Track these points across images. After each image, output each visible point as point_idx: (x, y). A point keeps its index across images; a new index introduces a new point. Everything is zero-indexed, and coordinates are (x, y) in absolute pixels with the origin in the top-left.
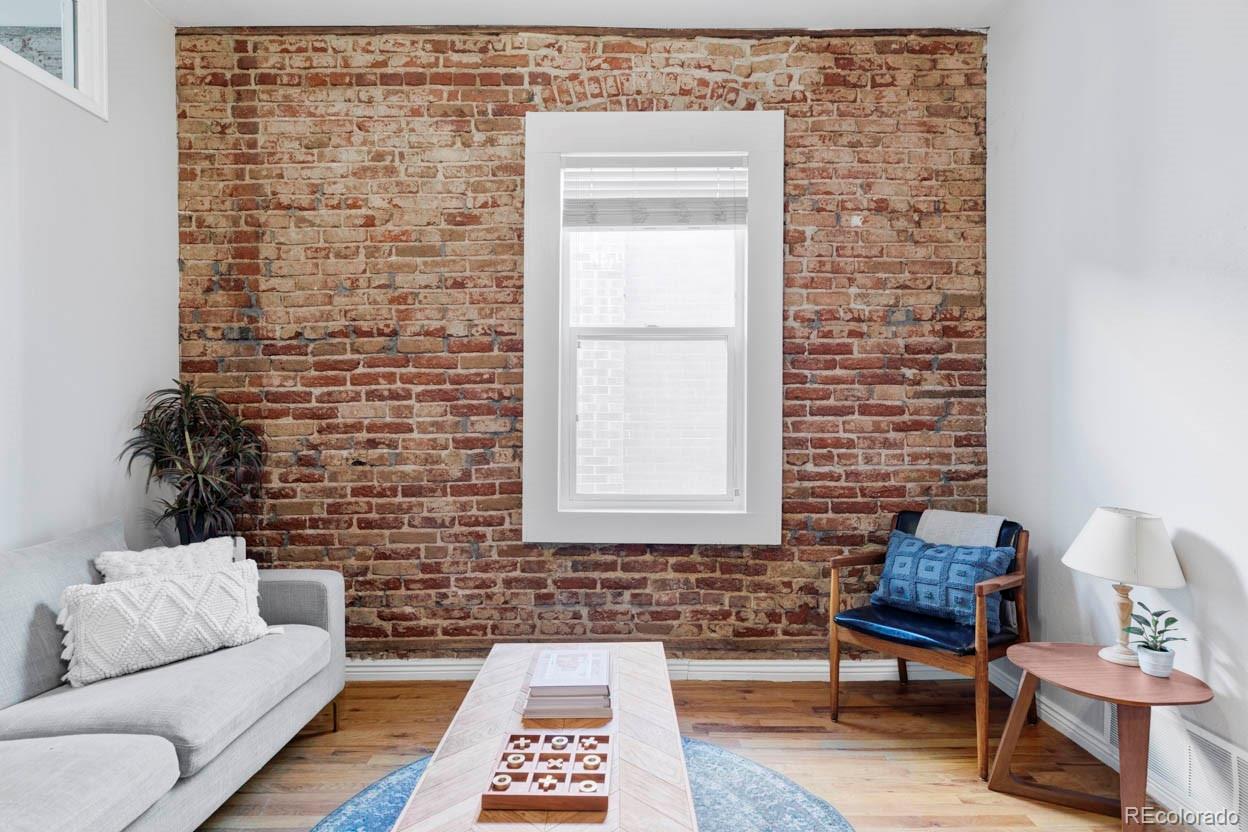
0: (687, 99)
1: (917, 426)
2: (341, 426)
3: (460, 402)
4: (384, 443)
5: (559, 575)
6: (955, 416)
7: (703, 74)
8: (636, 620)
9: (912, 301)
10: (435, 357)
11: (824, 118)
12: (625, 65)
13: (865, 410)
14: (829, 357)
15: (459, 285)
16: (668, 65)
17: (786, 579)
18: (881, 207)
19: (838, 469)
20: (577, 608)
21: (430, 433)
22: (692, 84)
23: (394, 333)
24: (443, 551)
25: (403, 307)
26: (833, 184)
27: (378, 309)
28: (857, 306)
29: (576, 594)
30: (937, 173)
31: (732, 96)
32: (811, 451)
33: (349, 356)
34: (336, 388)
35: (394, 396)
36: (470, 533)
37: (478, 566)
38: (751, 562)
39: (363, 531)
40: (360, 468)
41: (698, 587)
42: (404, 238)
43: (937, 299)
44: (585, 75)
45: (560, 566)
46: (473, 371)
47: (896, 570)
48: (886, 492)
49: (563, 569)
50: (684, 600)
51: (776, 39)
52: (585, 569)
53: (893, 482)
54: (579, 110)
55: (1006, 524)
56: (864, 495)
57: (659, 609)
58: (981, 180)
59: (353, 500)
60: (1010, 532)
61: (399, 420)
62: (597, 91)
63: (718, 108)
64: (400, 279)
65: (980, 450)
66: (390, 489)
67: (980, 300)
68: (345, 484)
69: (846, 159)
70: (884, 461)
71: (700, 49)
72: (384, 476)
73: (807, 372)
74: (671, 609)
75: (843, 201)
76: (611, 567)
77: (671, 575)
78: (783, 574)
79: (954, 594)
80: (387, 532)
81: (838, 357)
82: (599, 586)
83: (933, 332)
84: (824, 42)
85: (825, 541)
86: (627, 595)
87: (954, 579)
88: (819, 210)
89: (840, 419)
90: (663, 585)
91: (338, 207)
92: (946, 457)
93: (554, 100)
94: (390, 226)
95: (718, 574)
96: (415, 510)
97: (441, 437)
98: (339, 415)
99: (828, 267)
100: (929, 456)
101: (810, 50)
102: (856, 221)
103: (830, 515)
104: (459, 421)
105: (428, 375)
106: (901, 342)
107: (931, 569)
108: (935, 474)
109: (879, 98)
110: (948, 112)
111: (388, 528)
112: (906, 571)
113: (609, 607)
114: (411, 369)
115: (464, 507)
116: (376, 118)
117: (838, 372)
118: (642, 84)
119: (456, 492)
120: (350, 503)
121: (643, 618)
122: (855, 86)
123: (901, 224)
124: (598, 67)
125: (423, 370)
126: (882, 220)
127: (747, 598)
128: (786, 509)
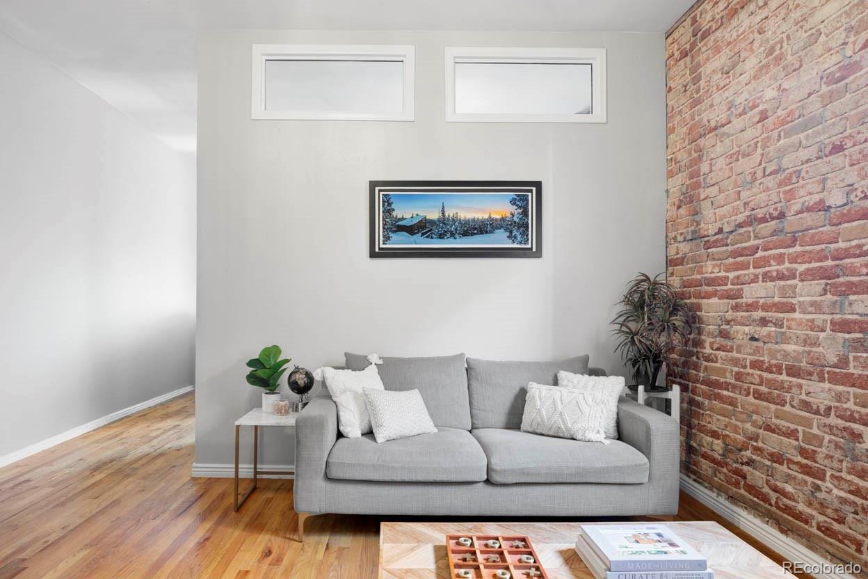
2: (744, 305)
3: (841, 280)
4: (771, 322)
10: (817, 233)
15: (838, 149)
21: (809, 313)
23: (782, 216)
24: (820, 441)
25: (788, 188)
27: (769, 196)
33: (753, 242)
34: (743, 272)
35: (781, 277)
36: (845, 429)
37: (853, 468)
39: (757, 401)
40: (755, 343)
42: (789, 119)
46: (854, 243)
59: (751, 371)
61: (785, 300)
64: (785, 162)
66: (776, 366)
68: (746, 356)
72: (772, 354)
80: (773, 407)
91: (744, 113)
94: (780, 112)
96: (794, 390)
97: (818, 318)
98: (743, 295)
104: (836, 301)
105: (810, 252)
111: (774, 403)
114: (798, 249)
115: (839, 397)
116: (771, 14)
119: (834, 379)
120: (748, 374)
125: (808, 248)
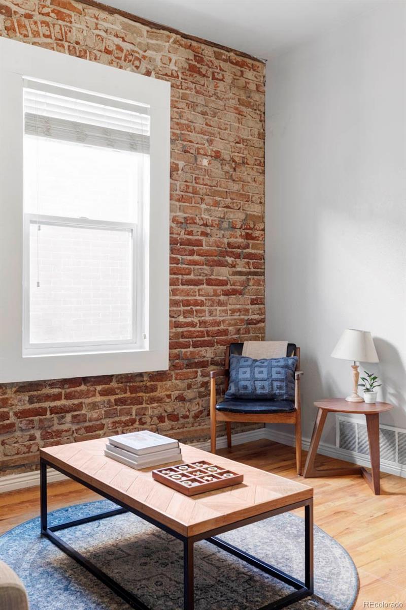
0: (110, 57)
1: (234, 292)
5: (20, 408)
6: (252, 287)
7: (118, 41)
8: (75, 435)
9: (232, 216)
11: (188, 92)
12: (67, 19)
13: (209, 282)
14: (191, 248)
16: (97, 28)
17: (168, 393)
18: (217, 156)
19: (196, 320)
20: (32, 432)
22: (112, 48)
26: (193, 136)
28: (205, 216)
29: (32, 421)
30: (243, 140)
31: (137, 63)
32: (182, 308)
38: (148, 384)
41: (116, 405)
43: (243, 217)
44: (37, 17)
45: (20, 401)
47: (241, 376)
48: (220, 333)
49: (21, 403)
50: (108, 415)
51: (162, 31)
52: (39, 401)
53: (222, 327)
54: (34, 43)
55: (289, 345)
56: (208, 336)
57: (91, 424)
58: (263, 148)
60: (292, 348)
62: (48, 33)
63: (129, 69)
65: (261, 306)
67: (262, 218)
69: (200, 122)
70: (219, 314)
71: (117, 23)
73: (179, 257)
74: (98, 423)
75: (198, 148)
76: (58, 397)
77: (98, 398)
78: (167, 390)
79: (276, 384)
81: (195, 248)
82: (48, 413)
83: (241, 236)
84: (189, 42)
85: (189, 366)
86: (69, 417)
87: (275, 376)
88: (186, 152)
89: (197, 288)
90: (94, 406)
92: (247, 310)
93: (14, 30)
95: (128, 395)
99: (191, 190)
100: (239, 310)
101: (181, 45)
102: (205, 162)
103: (191, 349)
106: (226, 241)
107: (261, 372)
108: (242, 321)
109: (216, 87)
110: (248, 105)
112: (248, 375)
113: (56, 427)
117: (196, 258)
118: (80, 38)
121: (80, 432)
122: (204, 76)
123: (227, 168)
124: (48, 15)
126: (217, 164)
127: (146, 408)
128: (172, 346)
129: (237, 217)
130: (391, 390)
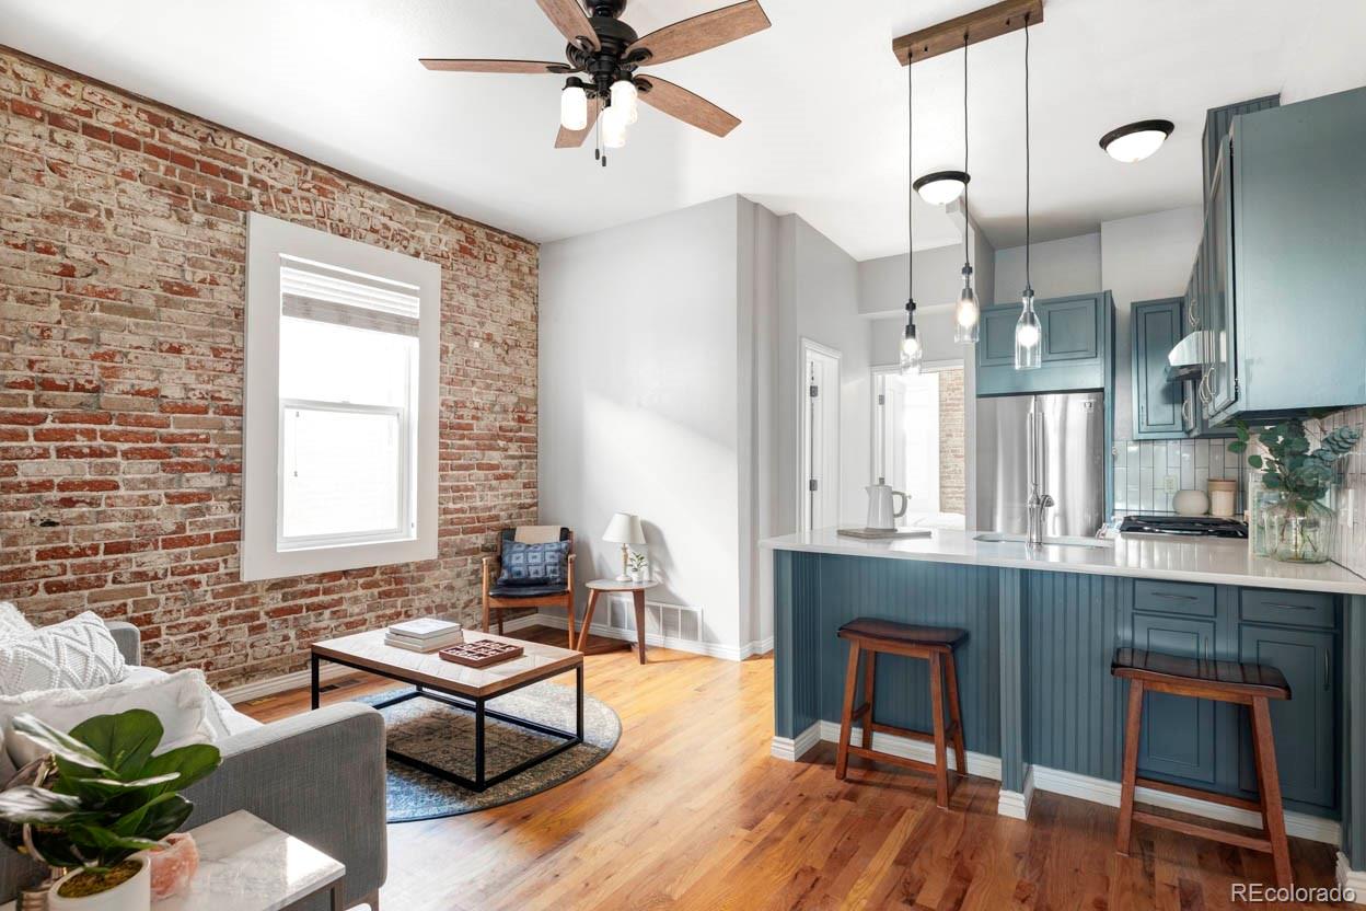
0: (375, 236)
1: (506, 477)
2: (24, 485)
3: (173, 460)
4: (83, 501)
5: (272, 606)
6: (524, 470)
7: (385, 220)
8: (334, 632)
9: (504, 399)
10: (145, 416)
11: (458, 273)
12: (329, 196)
13: (480, 467)
14: (461, 432)
15: (176, 350)
16: (362, 207)
17: (436, 583)
18: (489, 338)
19: (466, 506)
20: (286, 632)
21: (140, 489)
22: (379, 227)
23: (97, 390)
24: (156, 603)
25: (108, 364)
26: (465, 318)
27: (77, 364)
28: (476, 400)
29: (286, 620)
30: (516, 322)
31: (405, 243)
32: (452, 494)
33: (31, 409)
34: (14, 444)
35: (95, 453)
36: (185, 582)
37: (192, 610)
38: (415, 574)
39: (54, 596)
40: (50, 529)
41: (380, 598)
42: (111, 296)
43: (516, 400)
44: (296, 192)
45: (273, 599)
46: (188, 431)
47: (514, 562)
48: (491, 518)
49: (274, 601)
50: (371, 609)
51: (432, 211)
52: (294, 598)
53: (493, 513)
54: (292, 220)
55: (563, 529)
56: (479, 522)
57: (352, 620)
58: (536, 331)
59: (40, 563)
60: (565, 534)
61: (100, 478)
62: (308, 210)
63: (396, 249)
64: (105, 336)
65: (534, 490)
66: (90, 548)
67: (535, 402)
68: (29, 547)
69: (471, 304)
70: (491, 499)
71: (383, 202)
72: (82, 534)
73: (449, 442)
74: (361, 617)
75: (469, 331)
76: (315, 593)
77: (360, 592)
78: (436, 579)
79: (549, 568)
80: (86, 593)
81: (466, 432)
82: (304, 610)
83: (513, 419)
84: (460, 223)
85: (458, 553)
86: (327, 613)
87: (548, 560)
88: (456, 334)
89: (468, 473)
90: (356, 600)
91: (23, 247)
92: (519, 495)
93: (271, 205)
94: (93, 280)
95: (393, 586)
96: (122, 566)
97: (153, 493)
98: (18, 473)
99: (461, 373)
100: (512, 495)
101: (451, 225)
102: (476, 345)
103: (461, 536)
104: (173, 478)
105: (137, 433)
106: (498, 424)
107: (535, 557)
108: (514, 505)
109: (488, 268)
110: (521, 287)
111: (86, 589)
112: (521, 561)
113: (313, 625)
114: (113, 427)
115: (178, 558)
116: (75, 165)
117: (466, 442)
118: (344, 216)
119: (168, 544)
120: (36, 568)
121: (340, 629)
122: (476, 257)
123: (499, 351)
124: (308, 190)
125: (129, 428)
126: (488, 346)
127: (413, 600)
128: (442, 534)
129: (510, 400)
130: (656, 569)
